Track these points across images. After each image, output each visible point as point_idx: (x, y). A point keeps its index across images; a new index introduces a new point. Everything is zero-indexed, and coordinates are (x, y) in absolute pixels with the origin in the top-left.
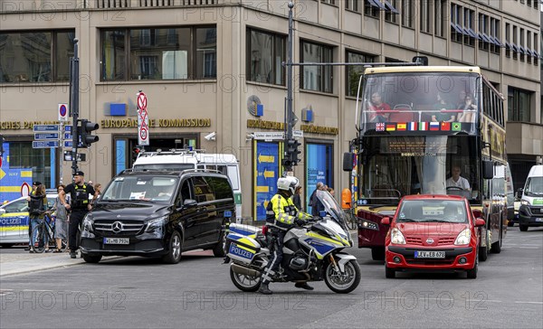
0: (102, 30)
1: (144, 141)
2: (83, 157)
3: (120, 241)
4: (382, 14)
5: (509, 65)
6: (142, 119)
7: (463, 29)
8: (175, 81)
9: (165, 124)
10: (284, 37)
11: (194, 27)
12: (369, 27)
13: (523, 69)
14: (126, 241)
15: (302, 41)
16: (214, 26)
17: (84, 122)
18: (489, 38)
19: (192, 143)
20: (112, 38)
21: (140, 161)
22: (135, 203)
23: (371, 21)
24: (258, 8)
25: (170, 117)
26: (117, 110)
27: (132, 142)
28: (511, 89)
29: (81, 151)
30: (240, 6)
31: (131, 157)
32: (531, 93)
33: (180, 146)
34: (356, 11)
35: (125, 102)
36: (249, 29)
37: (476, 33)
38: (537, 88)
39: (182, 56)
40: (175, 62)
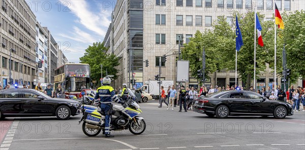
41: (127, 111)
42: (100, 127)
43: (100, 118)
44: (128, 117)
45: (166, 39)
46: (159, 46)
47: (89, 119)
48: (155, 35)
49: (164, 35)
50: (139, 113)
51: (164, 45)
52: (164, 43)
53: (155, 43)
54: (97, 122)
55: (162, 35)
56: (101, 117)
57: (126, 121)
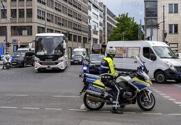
0: (11, 27)
1: (19, 46)
2: (8, 49)
3: (15, 64)
4: (61, 24)
5: (83, 33)
6: (19, 42)
7: (75, 27)
8: (25, 36)
9: (23, 43)
10: (44, 28)
11: (28, 26)
12: (59, 27)
13: (85, 34)
14: (16, 64)
15: (47, 29)
16: (32, 26)
17: (8, 43)
18: (80, 29)
19: (28, 46)
20: (13, 28)
21: (18, 49)
22: (17, 57)
23: (59, 26)
24: (40, 23)
25: (24, 42)
26: (14, 41)
27: (17, 46)
28: (83, 37)
29: (7, 48)
30: (36, 23)
31: (17, 49)
32: (87, 38)
33: (26, 47)
34: (57, 24)
35: (16, 39)
36: (38, 27)
37: (77, 28)
38: (88, 37)
39: (26, 31)
40: (25, 32)
41: (134, 82)
42: (102, 100)
43: (103, 89)
44: (135, 89)
45: (179, 8)
46: (172, 15)
47: (90, 89)
48: (168, 5)
49: (176, 5)
50: (148, 85)
51: (177, 14)
52: (176, 12)
53: (168, 12)
54: (100, 94)
55: (175, 4)
56: (103, 87)
57: (133, 94)
